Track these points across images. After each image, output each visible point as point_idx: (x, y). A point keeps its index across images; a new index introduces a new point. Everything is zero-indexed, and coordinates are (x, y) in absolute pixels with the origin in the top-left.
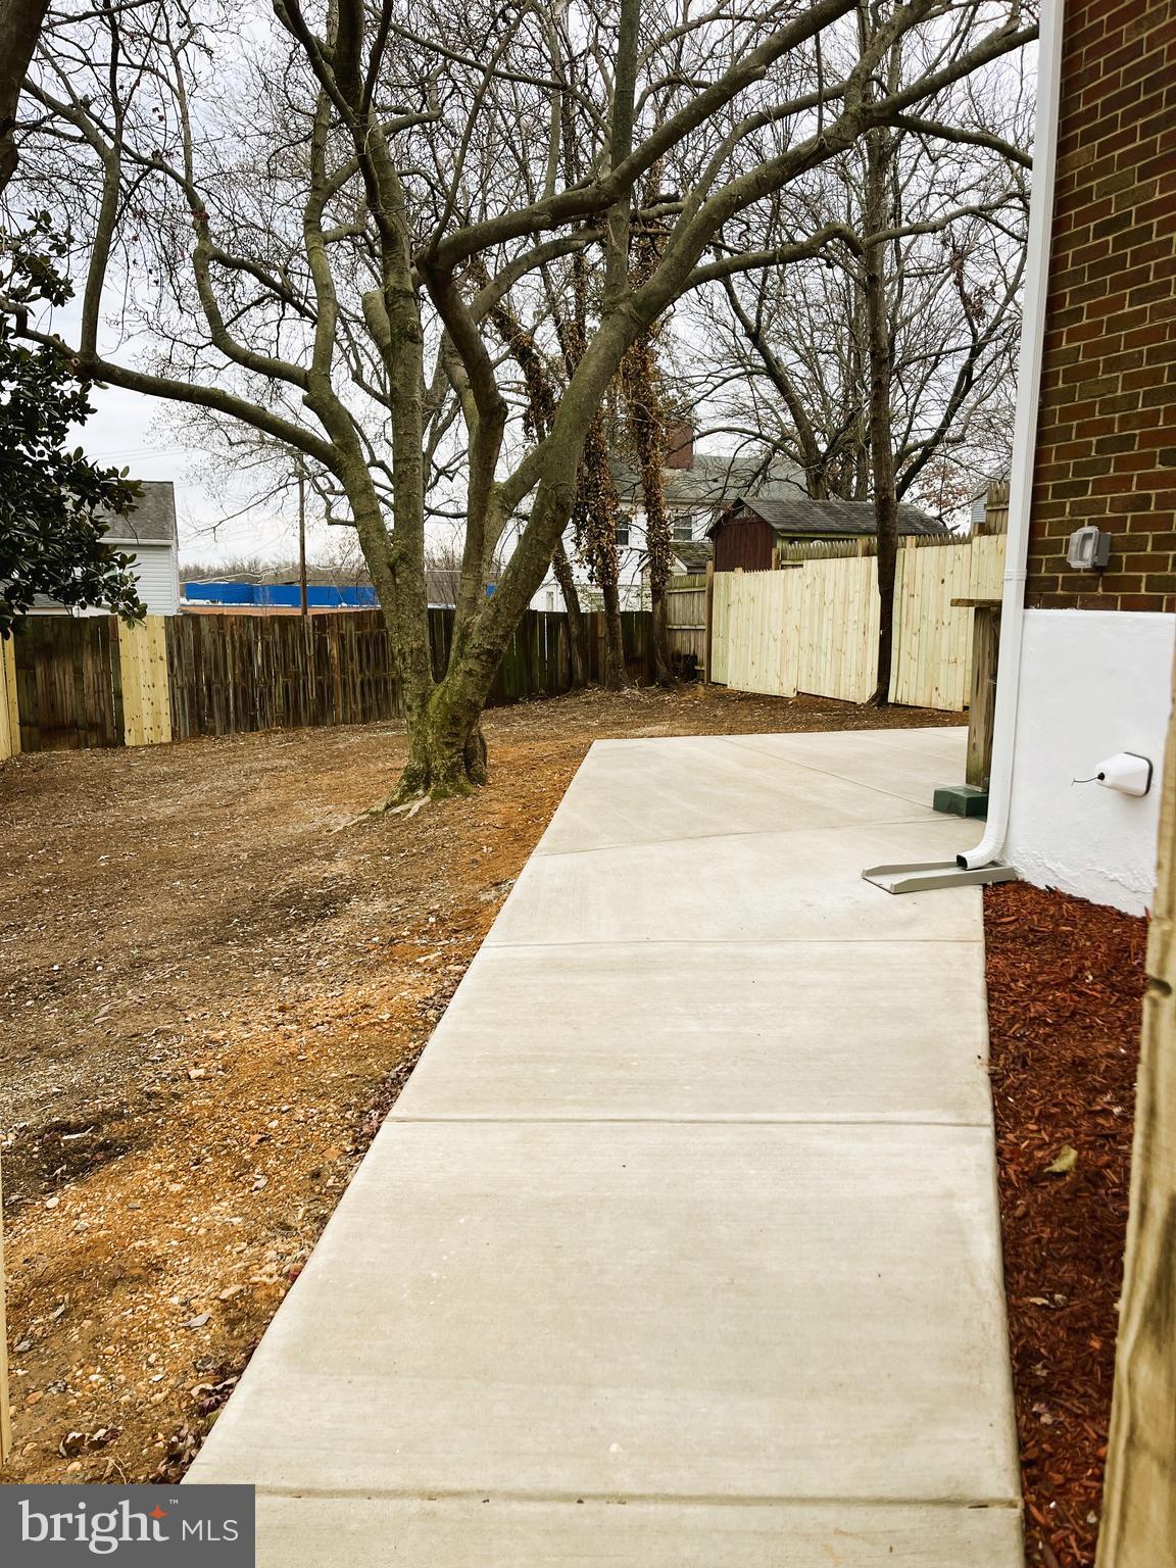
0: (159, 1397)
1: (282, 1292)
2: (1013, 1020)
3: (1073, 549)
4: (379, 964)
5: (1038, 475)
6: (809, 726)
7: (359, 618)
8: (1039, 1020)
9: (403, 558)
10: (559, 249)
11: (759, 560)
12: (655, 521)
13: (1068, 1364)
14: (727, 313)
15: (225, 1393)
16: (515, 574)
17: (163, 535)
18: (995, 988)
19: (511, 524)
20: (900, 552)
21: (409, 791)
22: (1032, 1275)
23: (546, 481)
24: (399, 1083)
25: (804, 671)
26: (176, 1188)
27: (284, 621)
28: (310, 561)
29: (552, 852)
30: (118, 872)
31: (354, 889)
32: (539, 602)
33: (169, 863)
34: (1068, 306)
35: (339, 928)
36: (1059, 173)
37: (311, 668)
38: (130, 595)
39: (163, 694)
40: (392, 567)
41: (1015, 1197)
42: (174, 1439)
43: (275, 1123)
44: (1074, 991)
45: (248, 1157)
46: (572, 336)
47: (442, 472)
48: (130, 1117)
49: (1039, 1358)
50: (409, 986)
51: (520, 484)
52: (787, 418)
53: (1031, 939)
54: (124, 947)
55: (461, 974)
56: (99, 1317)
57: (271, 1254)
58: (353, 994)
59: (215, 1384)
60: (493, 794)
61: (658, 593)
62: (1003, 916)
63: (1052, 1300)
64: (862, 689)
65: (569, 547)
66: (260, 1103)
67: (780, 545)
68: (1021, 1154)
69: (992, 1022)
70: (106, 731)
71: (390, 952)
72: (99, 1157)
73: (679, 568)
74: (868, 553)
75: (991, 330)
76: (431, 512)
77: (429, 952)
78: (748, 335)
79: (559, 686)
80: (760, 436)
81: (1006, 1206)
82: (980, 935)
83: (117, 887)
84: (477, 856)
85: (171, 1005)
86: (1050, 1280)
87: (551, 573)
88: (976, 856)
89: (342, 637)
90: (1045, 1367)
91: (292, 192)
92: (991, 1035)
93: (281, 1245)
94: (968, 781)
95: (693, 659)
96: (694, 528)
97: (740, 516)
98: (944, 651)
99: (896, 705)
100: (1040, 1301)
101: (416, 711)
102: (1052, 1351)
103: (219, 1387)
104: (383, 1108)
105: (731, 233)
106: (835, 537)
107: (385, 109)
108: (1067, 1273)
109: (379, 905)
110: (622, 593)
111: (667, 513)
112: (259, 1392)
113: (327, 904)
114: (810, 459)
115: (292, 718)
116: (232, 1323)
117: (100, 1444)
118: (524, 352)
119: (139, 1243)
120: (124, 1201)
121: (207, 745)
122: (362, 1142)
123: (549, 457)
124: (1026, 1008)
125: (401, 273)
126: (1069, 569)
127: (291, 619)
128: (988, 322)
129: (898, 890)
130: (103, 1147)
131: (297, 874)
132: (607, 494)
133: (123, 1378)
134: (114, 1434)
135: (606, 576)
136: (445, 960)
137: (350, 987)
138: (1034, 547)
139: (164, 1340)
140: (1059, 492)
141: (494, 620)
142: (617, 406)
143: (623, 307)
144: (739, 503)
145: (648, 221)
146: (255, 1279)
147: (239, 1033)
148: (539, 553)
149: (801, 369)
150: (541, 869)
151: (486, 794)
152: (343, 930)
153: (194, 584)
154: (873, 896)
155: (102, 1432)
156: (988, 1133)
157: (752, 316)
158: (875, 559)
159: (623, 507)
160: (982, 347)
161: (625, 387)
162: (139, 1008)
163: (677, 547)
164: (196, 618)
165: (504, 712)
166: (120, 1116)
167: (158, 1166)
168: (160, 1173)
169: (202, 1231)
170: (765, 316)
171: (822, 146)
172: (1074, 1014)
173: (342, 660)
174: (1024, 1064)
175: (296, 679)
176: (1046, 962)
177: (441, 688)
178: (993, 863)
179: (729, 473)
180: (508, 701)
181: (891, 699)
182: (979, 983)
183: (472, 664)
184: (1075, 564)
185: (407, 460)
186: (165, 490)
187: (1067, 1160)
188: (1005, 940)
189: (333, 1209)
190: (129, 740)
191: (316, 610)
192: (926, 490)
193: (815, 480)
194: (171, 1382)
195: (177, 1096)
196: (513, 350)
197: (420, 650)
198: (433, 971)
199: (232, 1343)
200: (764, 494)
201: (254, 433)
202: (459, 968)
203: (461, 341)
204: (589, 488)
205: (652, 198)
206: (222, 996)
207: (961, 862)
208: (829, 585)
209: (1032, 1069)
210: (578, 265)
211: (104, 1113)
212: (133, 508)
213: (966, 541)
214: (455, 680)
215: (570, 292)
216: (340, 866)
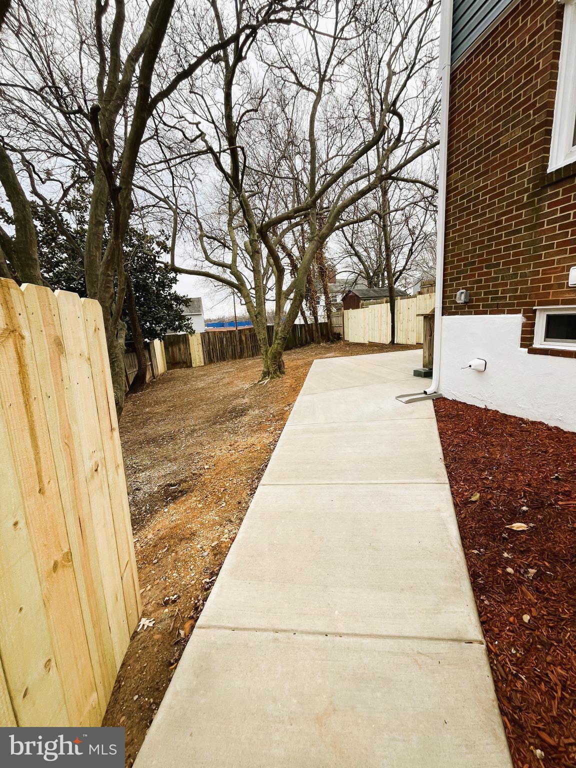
0: (193, 582)
1: (230, 545)
2: (449, 445)
3: (458, 296)
4: (257, 430)
5: (444, 275)
6: (373, 352)
7: (250, 329)
8: (457, 445)
9: (259, 313)
10: (297, 224)
11: (356, 306)
12: (327, 298)
13: (490, 579)
14: (343, 239)
15: (212, 583)
16: (290, 316)
17: (199, 311)
18: (442, 434)
19: (288, 301)
20: (396, 301)
21: (264, 377)
22: (471, 541)
23: (297, 289)
24: (263, 470)
25: (370, 336)
26: (200, 506)
27: (231, 332)
28: (237, 315)
29: (304, 395)
30: (189, 403)
31: (250, 407)
32: (297, 322)
33: (202, 400)
34: (452, 223)
35: (246, 419)
36: (447, 182)
37: (238, 343)
38: (191, 328)
39: (201, 353)
40: (256, 316)
41: (460, 510)
42: (196, 601)
43: (228, 484)
44: (468, 434)
45: (220, 496)
46: (302, 250)
47: (269, 289)
48: (188, 482)
49: (480, 576)
50: (266, 438)
51: (290, 291)
52: (362, 267)
53: (449, 417)
54: (190, 426)
55: (280, 434)
56: (177, 552)
57: (226, 531)
58: (251, 440)
59: (210, 579)
60: (287, 377)
61: (329, 317)
62: (440, 409)
63: (480, 551)
64: (387, 340)
65: (304, 306)
66: (224, 477)
67: (362, 302)
68: (459, 493)
69: (443, 446)
70: (187, 364)
71: (260, 427)
72: (180, 495)
73: (334, 310)
74: (387, 302)
75: (417, 238)
76: (267, 300)
77: (270, 427)
78: (350, 245)
79: (303, 344)
80: (354, 272)
81: (458, 514)
82: (434, 416)
83: (189, 407)
84: (283, 396)
85: (201, 444)
86: (477, 543)
87: (300, 313)
88: (429, 391)
89: (246, 335)
90: (482, 580)
91: (225, 218)
92: (443, 450)
93: (229, 527)
94: (424, 367)
95: (339, 334)
96: (337, 299)
97: (350, 294)
98: (410, 327)
99: (397, 344)
100: (476, 552)
101: (265, 355)
102: (483, 573)
103: (211, 580)
104: (259, 479)
105: (344, 216)
106: (377, 298)
107: (247, 192)
108: (483, 540)
109: (257, 412)
110: (319, 318)
111: (330, 295)
112: (221, 587)
113: (242, 412)
114: (368, 278)
115: (234, 357)
116: (215, 555)
117: (174, 601)
118: (289, 255)
119: (189, 526)
120: (186, 510)
121: (213, 366)
122: (253, 490)
123: (297, 282)
124: (453, 441)
125: (254, 234)
126: (456, 303)
127: (232, 331)
128: (416, 235)
129: (407, 402)
130: (181, 491)
131: (235, 403)
132: (313, 291)
133: (183, 574)
134: (179, 597)
135: (315, 314)
136: (275, 429)
137: (249, 438)
138: (444, 297)
139: (195, 560)
140: (451, 280)
141: (285, 329)
142: (315, 267)
143: (316, 238)
144: (350, 291)
145: (321, 214)
146: (222, 540)
147: (218, 453)
148: (296, 308)
149: (365, 254)
150: (302, 400)
151: (285, 377)
152: (247, 419)
153: (208, 323)
154: (400, 404)
155: (176, 596)
156: (448, 486)
157: (350, 240)
158: (389, 304)
159: (318, 295)
160: (415, 242)
161: (317, 262)
162: (193, 445)
163: (333, 304)
164: (208, 333)
165: (289, 352)
166: (185, 481)
167: (195, 498)
168: (196, 501)
169: (207, 522)
170: (353, 240)
171: (370, 187)
172: (468, 442)
173: (246, 341)
174: (456, 460)
175: (235, 347)
176: (456, 424)
177: (271, 348)
178: (435, 392)
179: (346, 283)
180: (290, 349)
181: (395, 342)
182: (437, 433)
183: (279, 341)
184: (458, 302)
185: (258, 286)
186: (199, 300)
187: (476, 497)
188: (442, 417)
189: (245, 515)
190: (194, 365)
191: (240, 328)
192: (400, 284)
193: (370, 283)
194: (197, 576)
195: (201, 475)
196: (286, 255)
197: (265, 338)
198: (272, 433)
199: (215, 562)
200: (356, 288)
201: (221, 283)
202: (280, 432)
203: (272, 254)
204: (308, 290)
205: (322, 208)
206: (215, 441)
207: (425, 393)
208: (376, 312)
209: (458, 462)
210: (302, 229)
211: (181, 480)
212: (190, 305)
213: (415, 296)
214: (275, 346)
215: (301, 238)
216: (246, 400)
